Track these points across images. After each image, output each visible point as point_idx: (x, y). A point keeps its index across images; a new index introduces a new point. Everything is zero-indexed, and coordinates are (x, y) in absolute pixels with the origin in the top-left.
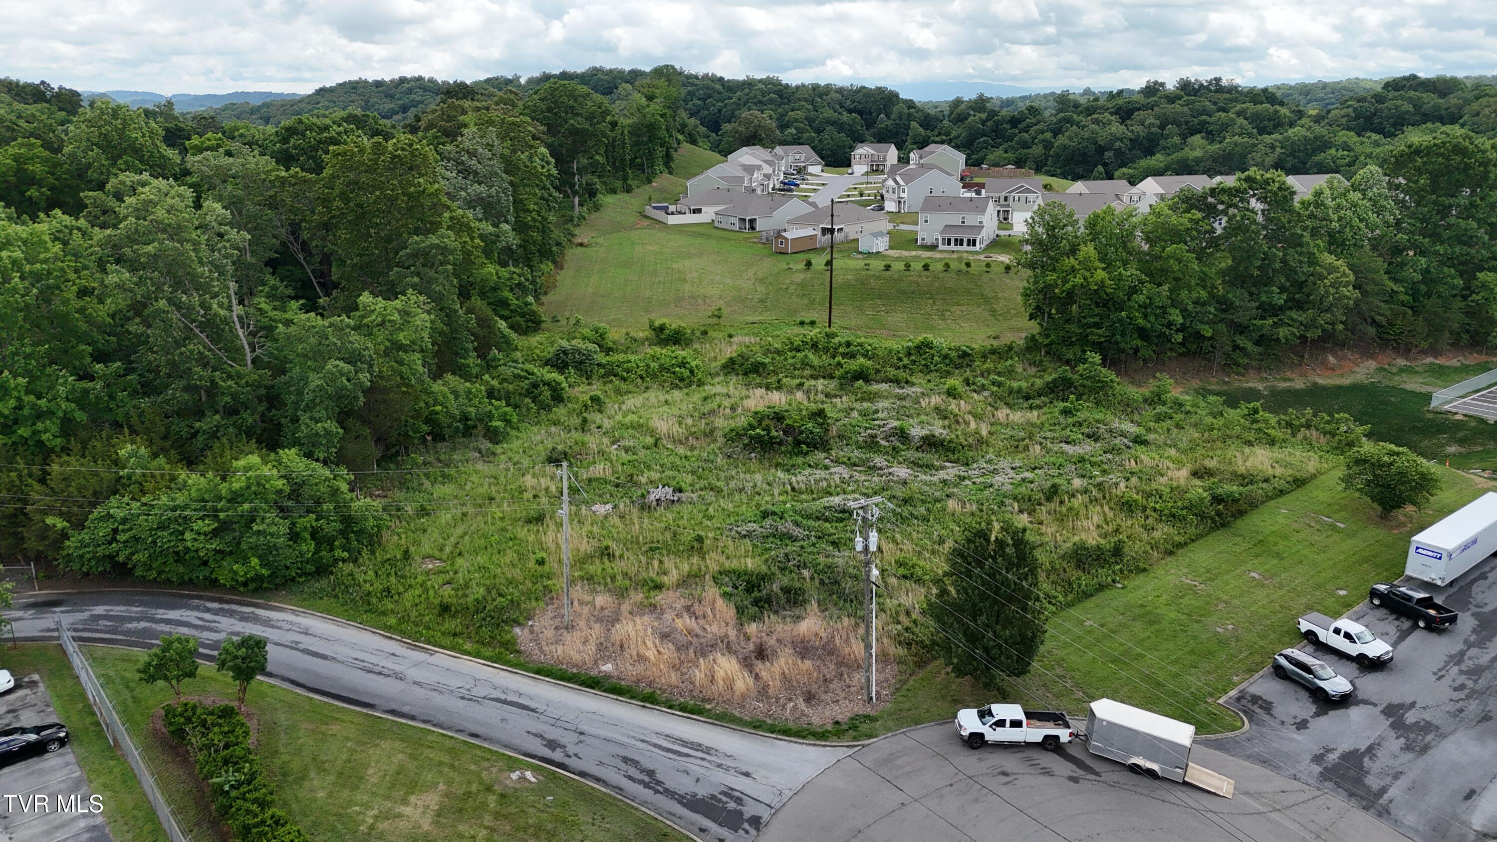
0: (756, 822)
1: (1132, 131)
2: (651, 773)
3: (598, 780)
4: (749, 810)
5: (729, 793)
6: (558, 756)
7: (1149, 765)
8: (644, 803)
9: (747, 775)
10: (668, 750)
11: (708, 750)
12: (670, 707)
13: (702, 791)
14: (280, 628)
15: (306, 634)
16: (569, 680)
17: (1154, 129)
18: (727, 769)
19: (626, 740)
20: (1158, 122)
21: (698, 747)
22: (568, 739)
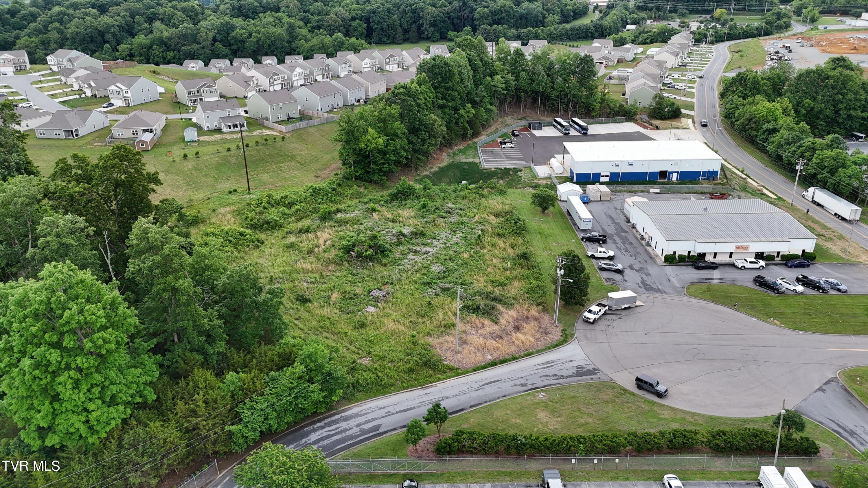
0: (594, 369)
1: (116, 21)
2: (555, 375)
3: (551, 385)
4: (590, 367)
5: (577, 367)
6: (530, 387)
7: (627, 306)
8: (570, 382)
9: (572, 361)
10: (547, 367)
11: (552, 362)
12: (523, 357)
13: (574, 371)
14: (368, 413)
15: (381, 408)
16: (487, 367)
17: (129, 19)
18: (566, 362)
19: (534, 372)
20: (128, 13)
21: (548, 362)
22: (523, 381)
